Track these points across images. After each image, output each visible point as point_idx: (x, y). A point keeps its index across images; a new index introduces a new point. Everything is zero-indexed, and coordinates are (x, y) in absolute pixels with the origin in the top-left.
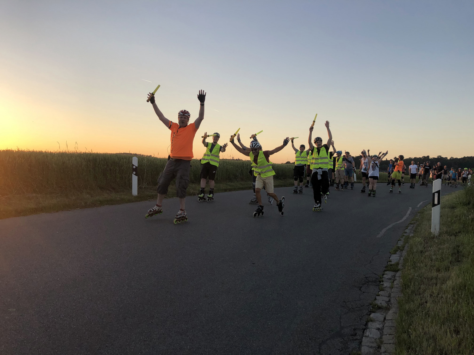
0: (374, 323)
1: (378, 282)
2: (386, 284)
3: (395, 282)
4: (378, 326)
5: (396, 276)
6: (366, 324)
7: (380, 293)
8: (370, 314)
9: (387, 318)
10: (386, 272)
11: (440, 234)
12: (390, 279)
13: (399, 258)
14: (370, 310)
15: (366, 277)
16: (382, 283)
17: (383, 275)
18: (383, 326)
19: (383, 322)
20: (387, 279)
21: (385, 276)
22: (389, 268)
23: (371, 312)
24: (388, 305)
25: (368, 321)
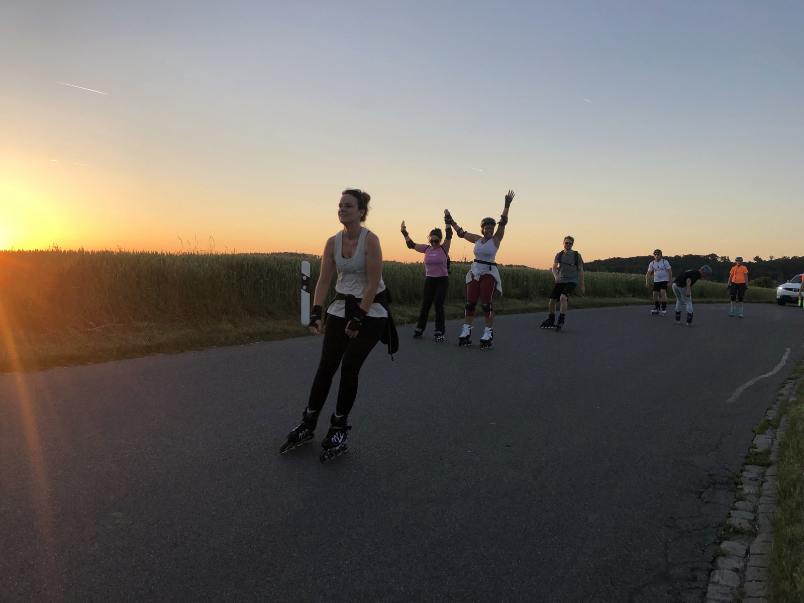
0: (728, 559)
1: (734, 484)
2: (748, 489)
3: (765, 486)
4: (736, 565)
5: (766, 474)
6: (713, 562)
7: (737, 504)
8: (720, 543)
9: (751, 551)
10: (747, 467)
12: (756, 480)
13: (771, 440)
14: (719, 536)
15: (710, 475)
16: (740, 486)
17: (742, 472)
18: (745, 566)
19: (744, 558)
20: (750, 479)
21: (745, 473)
22: (753, 460)
23: (722, 539)
24: (754, 527)
25: (718, 556)
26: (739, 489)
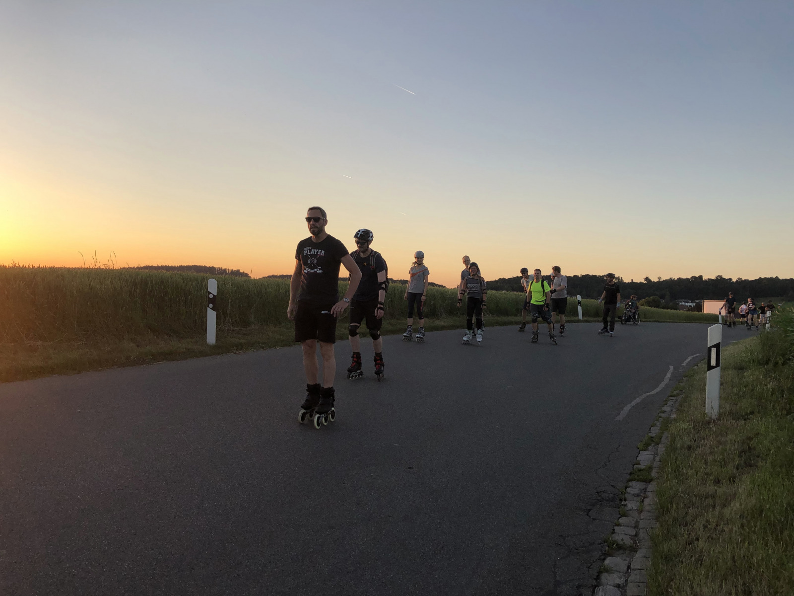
0: (611, 575)
1: (618, 500)
2: (631, 505)
3: (647, 501)
4: (618, 581)
5: (647, 490)
6: (598, 578)
7: (620, 520)
8: (604, 559)
9: (632, 567)
10: (631, 483)
11: (720, 416)
12: (638, 495)
13: (652, 456)
14: (604, 552)
15: (598, 493)
16: (623, 503)
17: (626, 488)
18: (626, 581)
19: (626, 573)
20: (633, 495)
21: (629, 490)
22: (636, 476)
23: (606, 555)
24: (635, 543)
25: (602, 572)
26: (623, 505)
